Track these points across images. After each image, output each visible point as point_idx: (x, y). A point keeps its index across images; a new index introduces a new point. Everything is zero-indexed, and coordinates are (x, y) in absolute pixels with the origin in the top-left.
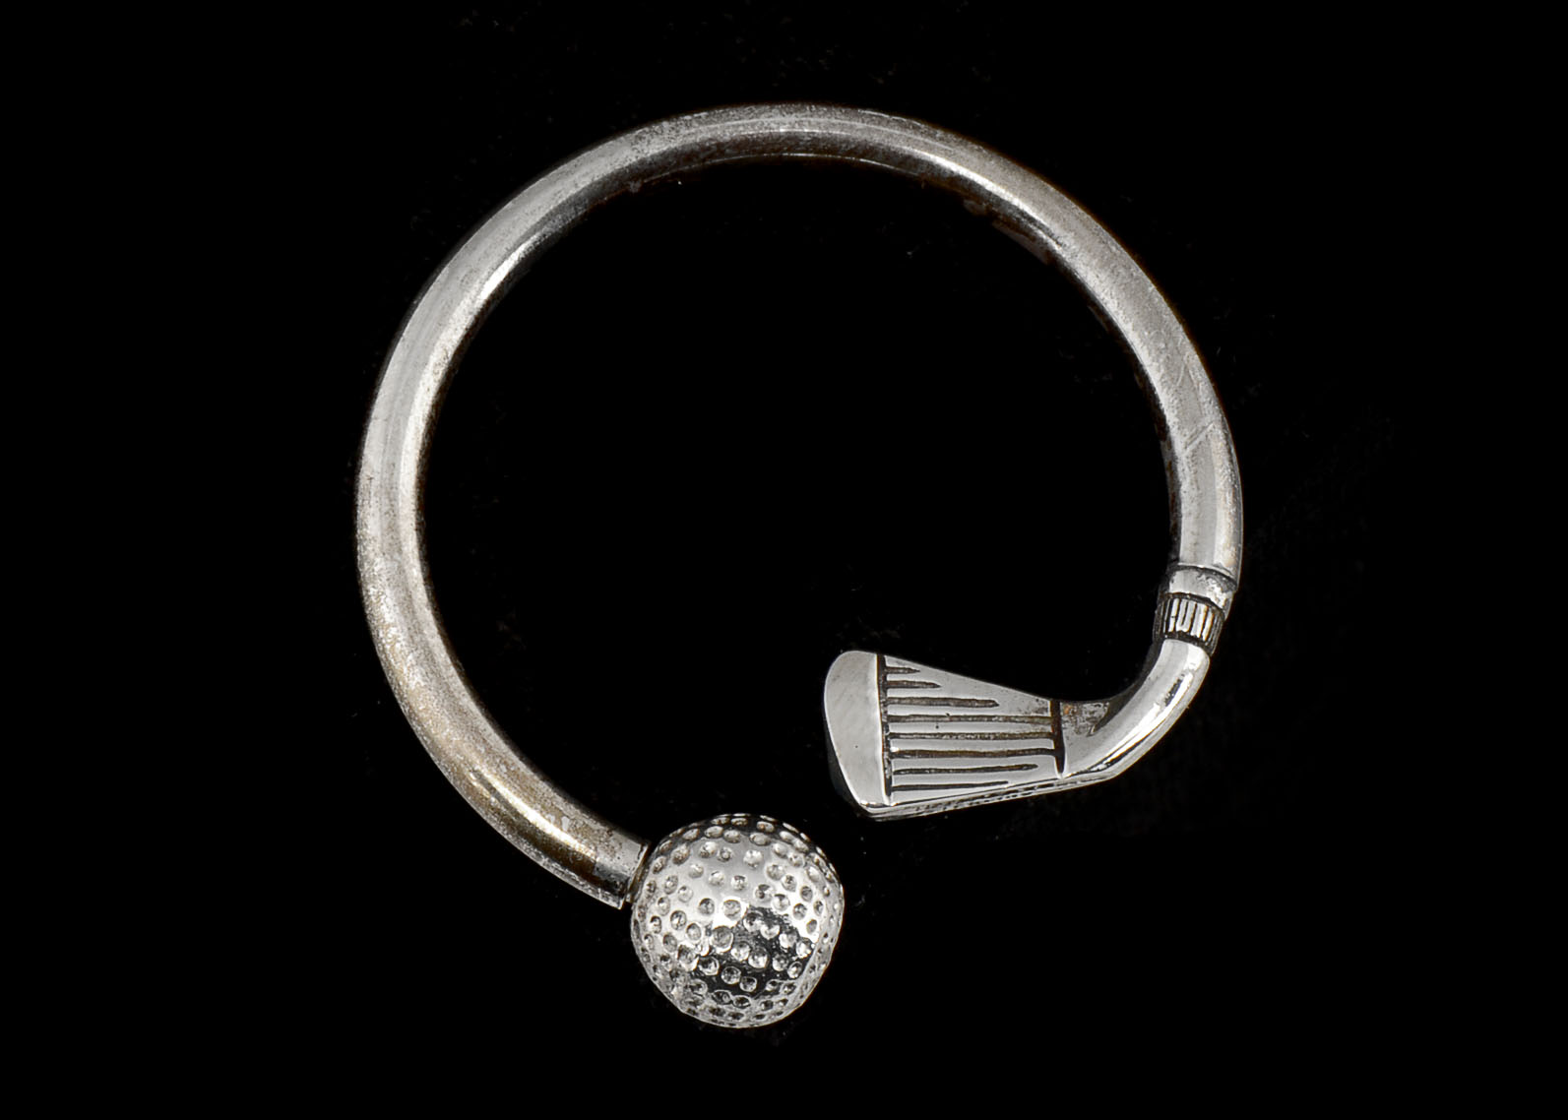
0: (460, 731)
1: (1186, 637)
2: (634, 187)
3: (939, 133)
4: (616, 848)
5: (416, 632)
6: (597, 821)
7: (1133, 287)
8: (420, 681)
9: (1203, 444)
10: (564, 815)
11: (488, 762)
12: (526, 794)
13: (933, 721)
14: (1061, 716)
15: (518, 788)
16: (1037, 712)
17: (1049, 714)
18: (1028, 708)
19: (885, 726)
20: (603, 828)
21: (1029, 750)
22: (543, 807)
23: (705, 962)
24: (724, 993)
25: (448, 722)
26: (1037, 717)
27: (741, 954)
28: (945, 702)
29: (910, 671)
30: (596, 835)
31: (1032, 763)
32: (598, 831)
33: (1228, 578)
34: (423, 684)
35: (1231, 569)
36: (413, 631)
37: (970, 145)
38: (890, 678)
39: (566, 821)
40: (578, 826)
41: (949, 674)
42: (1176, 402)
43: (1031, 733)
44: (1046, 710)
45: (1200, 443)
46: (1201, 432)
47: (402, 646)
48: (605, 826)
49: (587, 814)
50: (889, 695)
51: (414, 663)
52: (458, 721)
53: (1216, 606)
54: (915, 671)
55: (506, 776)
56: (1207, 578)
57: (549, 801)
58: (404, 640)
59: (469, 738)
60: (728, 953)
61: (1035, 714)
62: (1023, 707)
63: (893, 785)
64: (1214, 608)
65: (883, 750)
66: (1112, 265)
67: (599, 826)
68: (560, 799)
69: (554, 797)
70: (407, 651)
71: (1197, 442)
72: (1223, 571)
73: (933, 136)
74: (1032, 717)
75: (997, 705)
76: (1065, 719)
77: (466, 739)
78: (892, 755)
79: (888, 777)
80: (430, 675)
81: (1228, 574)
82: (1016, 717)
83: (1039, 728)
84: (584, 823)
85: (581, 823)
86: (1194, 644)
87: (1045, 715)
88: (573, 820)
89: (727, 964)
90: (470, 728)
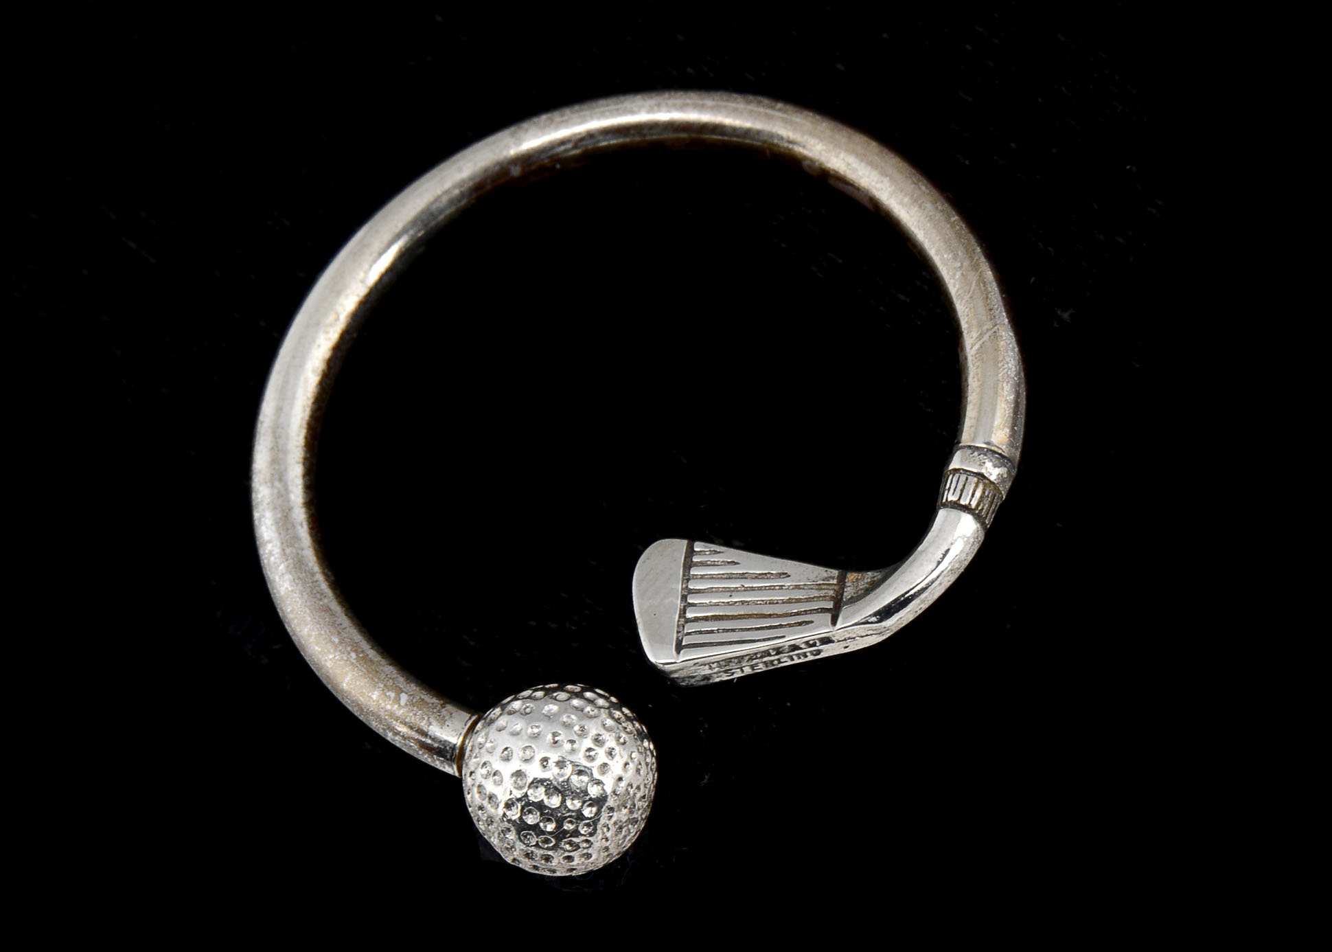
0: (318, 626)
1: (956, 506)
2: (516, 171)
3: (780, 105)
4: (447, 718)
5: (287, 546)
6: (434, 696)
7: (937, 218)
8: (288, 586)
9: (985, 343)
10: (403, 692)
11: (340, 651)
12: (371, 675)
13: (728, 591)
14: (845, 582)
15: (365, 670)
16: (823, 580)
17: (835, 582)
18: (816, 577)
19: (684, 598)
20: (437, 701)
21: (810, 610)
22: (385, 686)
23: (509, 805)
24: (528, 834)
25: (309, 619)
26: (823, 584)
27: (538, 795)
28: (743, 576)
29: (716, 552)
30: (430, 707)
31: (810, 620)
32: (433, 704)
33: (1000, 454)
34: (290, 589)
35: (1004, 447)
36: (285, 545)
37: (806, 113)
38: (695, 559)
39: (404, 698)
40: (414, 701)
41: (749, 554)
42: (967, 310)
43: (815, 597)
44: (833, 578)
45: (983, 343)
46: (985, 333)
47: (275, 559)
48: (440, 700)
49: (426, 691)
50: (692, 573)
51: (284, 571)
52: (317, 618)
53: (989, 480)
54: (720, 552)
55: (354, 661)
56: (979, 455)
57: (391, 681)
58: (277, 553)
59: (325, 631)
60: (526, 795)
61: (823, 582)
62: (812, 577)
63: (683, 644)
64: (987, 481)
65: (680, 617)
66: (920, 202)
67: (435, 700)
68: (401, 679)
69: (397, 677)
70: (279, 562)
71: (982, 341)
72: (996, 449)
73: (773, 108)
74: (820, 584)
75: (789, 576)
76: (848, 584)
77: (323, 632)
78: (688, 621)
79: (680, 638)
80: (297, 581)
81: (1000, 451)
82: (805, 585)
83: (822, 593)
84: (421, 698)
85: (418, 698)
86: (964, 512)
87: (831, 582)
88: (411, 695)
89: (528, 806)
90: (327, 623)
